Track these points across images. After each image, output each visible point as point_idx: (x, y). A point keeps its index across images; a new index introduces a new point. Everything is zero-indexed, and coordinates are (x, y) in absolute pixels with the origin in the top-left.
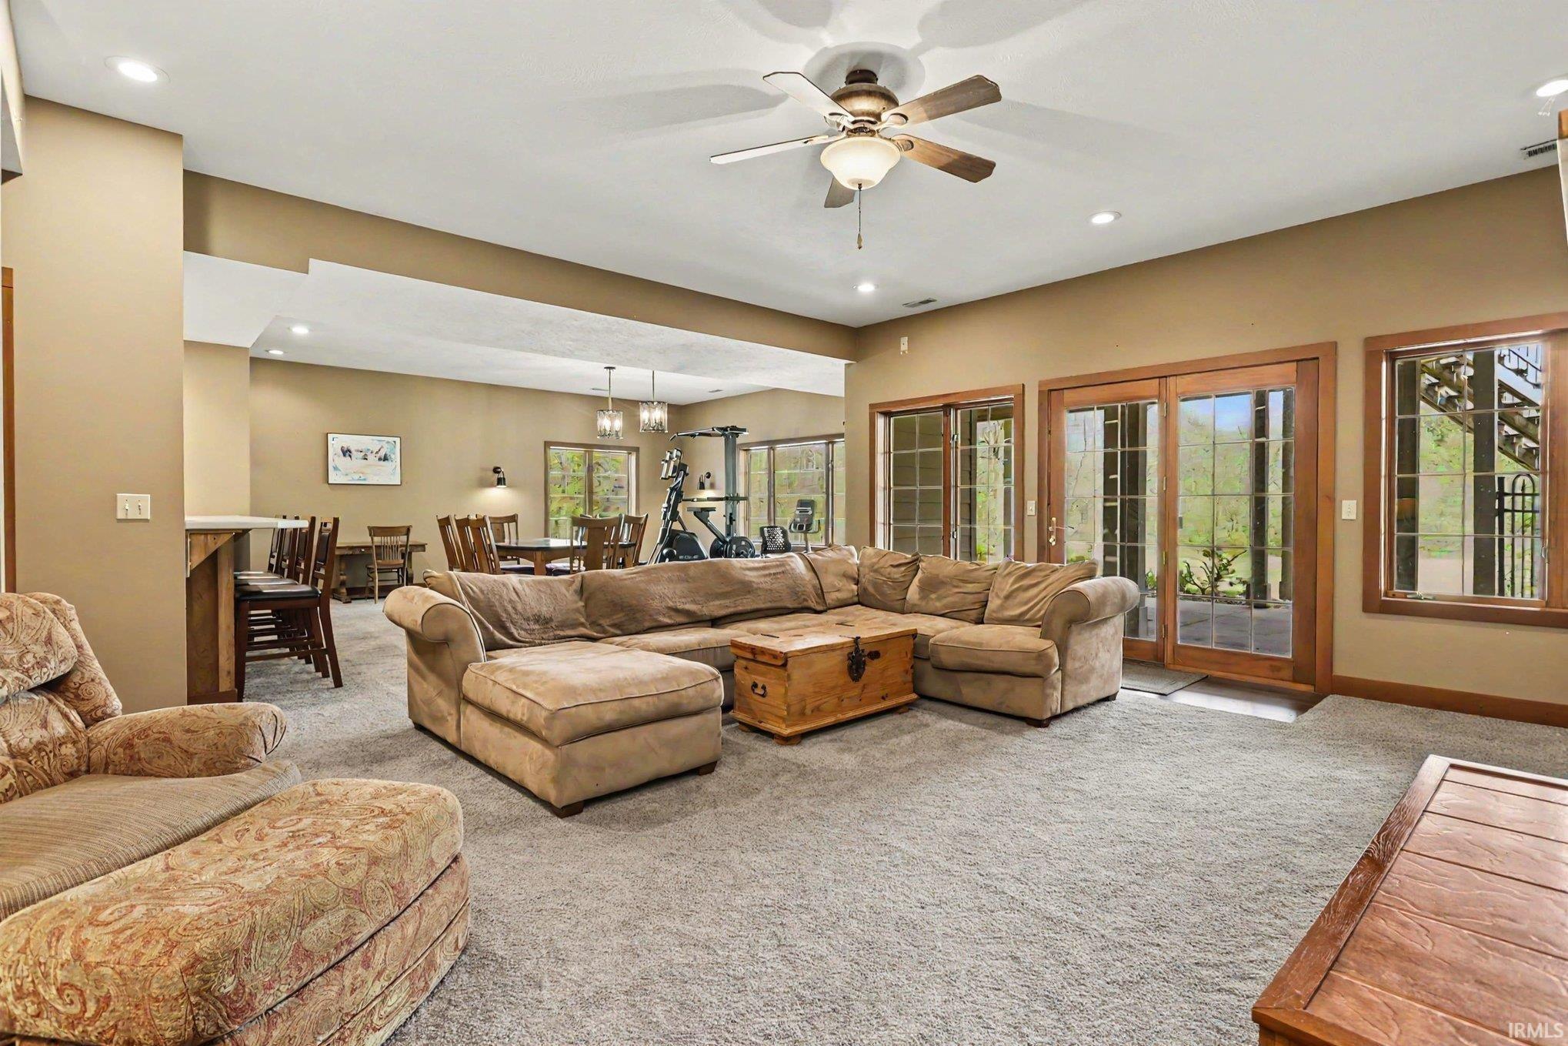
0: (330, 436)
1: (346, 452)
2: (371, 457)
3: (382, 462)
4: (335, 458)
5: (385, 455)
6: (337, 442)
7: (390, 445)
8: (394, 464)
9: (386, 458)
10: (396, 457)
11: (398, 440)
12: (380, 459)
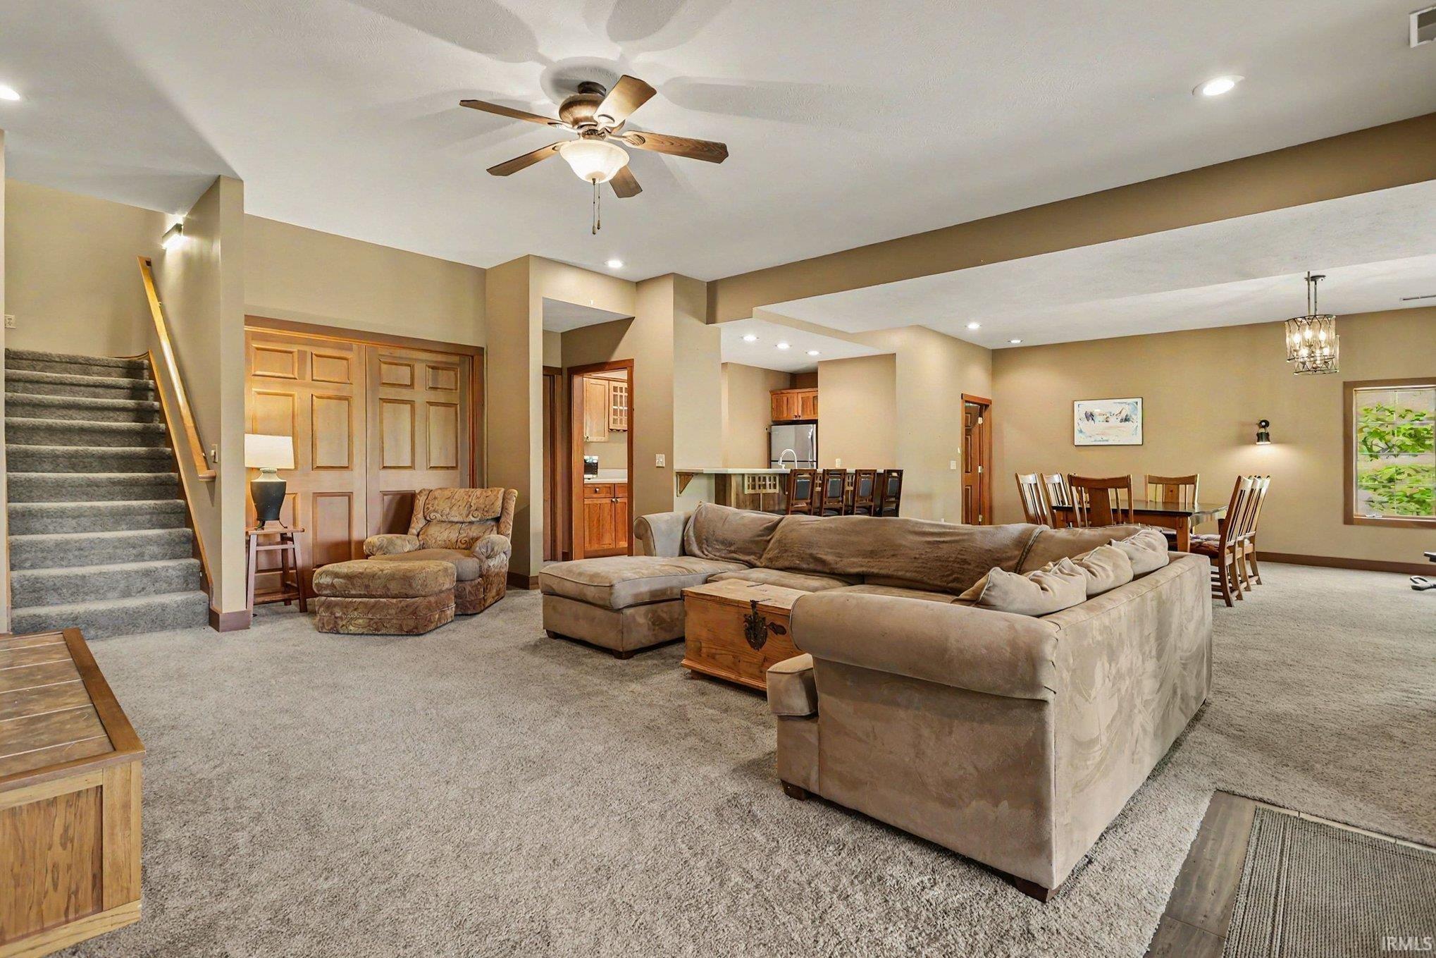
0: (1076, 404)
1: (1090, 416)
2: (1112, 419)
3: (1123, 424)
4: (1080, 423)
5: (1127, 416)
6: (1081, 408)
7: (1130, 406)
8: (1136, 424)
9: (1126, 420)
10: (1137, 418)
11: (1139, 401)
12: (1121, 421)
